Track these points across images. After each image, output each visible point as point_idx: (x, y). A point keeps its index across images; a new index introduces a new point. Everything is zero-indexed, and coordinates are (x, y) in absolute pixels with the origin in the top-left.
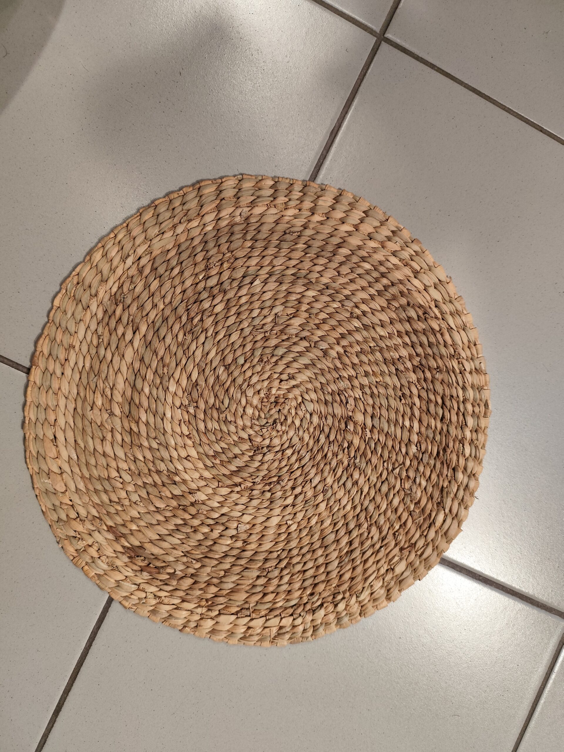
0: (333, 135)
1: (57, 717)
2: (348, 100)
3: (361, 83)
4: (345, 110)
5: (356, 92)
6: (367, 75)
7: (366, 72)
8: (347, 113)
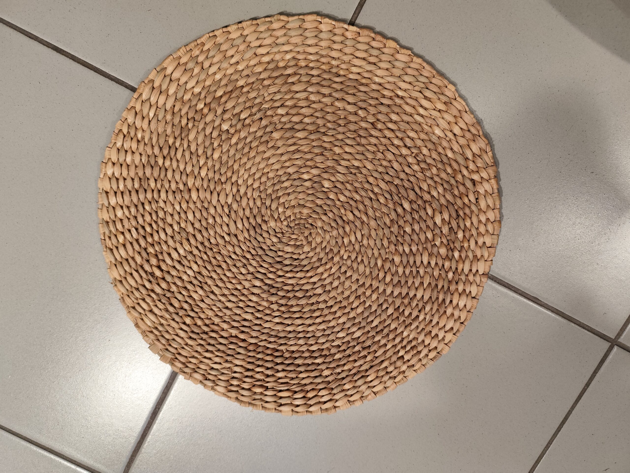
0: (534, 300)
1: (52, 49)
2: (563, 313)
3: (577, 324)
4: (555, 310)
5: (569, 320)
6: (584, 330)
7: (586, 329)
8: (552, 311)
